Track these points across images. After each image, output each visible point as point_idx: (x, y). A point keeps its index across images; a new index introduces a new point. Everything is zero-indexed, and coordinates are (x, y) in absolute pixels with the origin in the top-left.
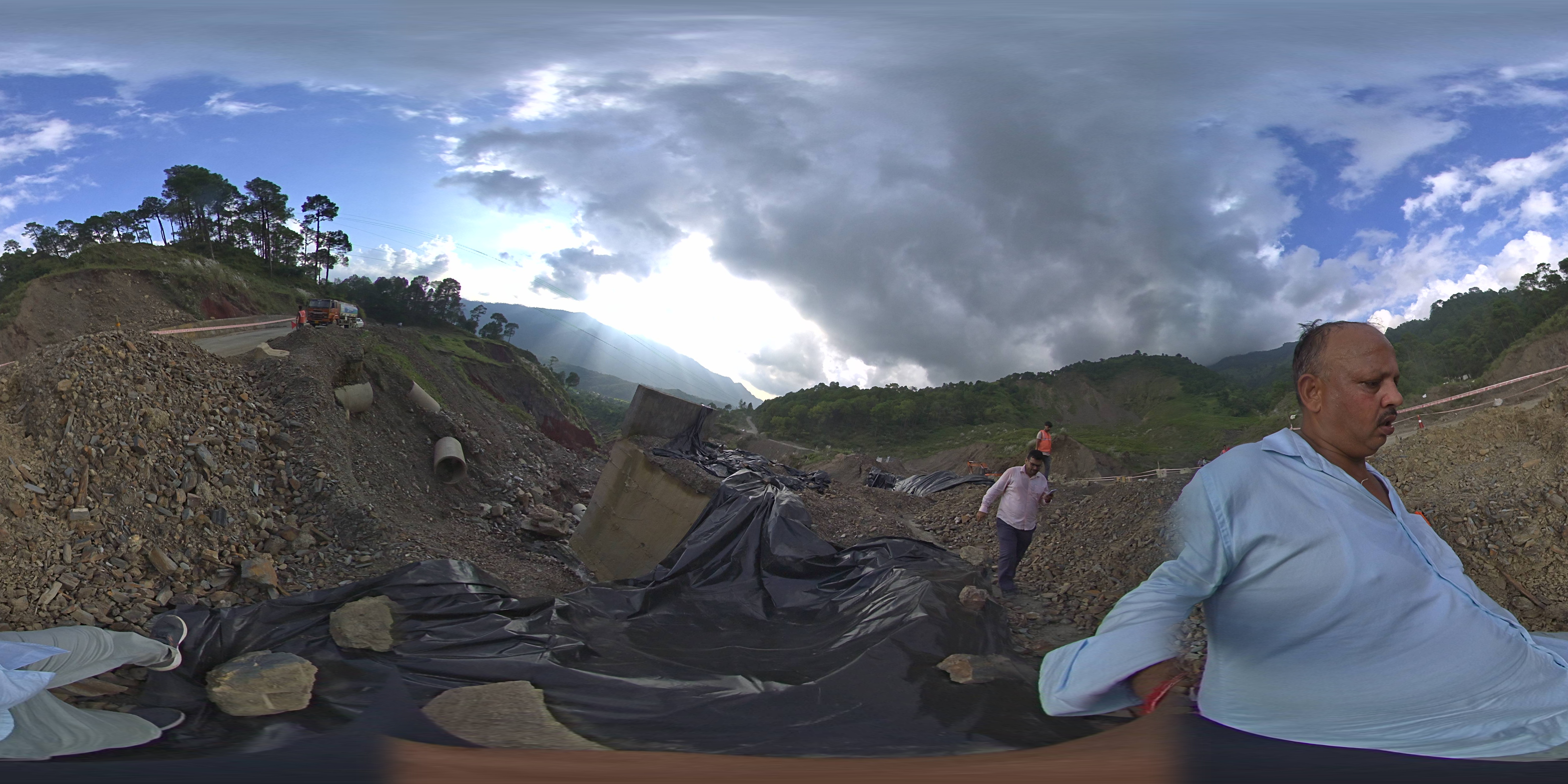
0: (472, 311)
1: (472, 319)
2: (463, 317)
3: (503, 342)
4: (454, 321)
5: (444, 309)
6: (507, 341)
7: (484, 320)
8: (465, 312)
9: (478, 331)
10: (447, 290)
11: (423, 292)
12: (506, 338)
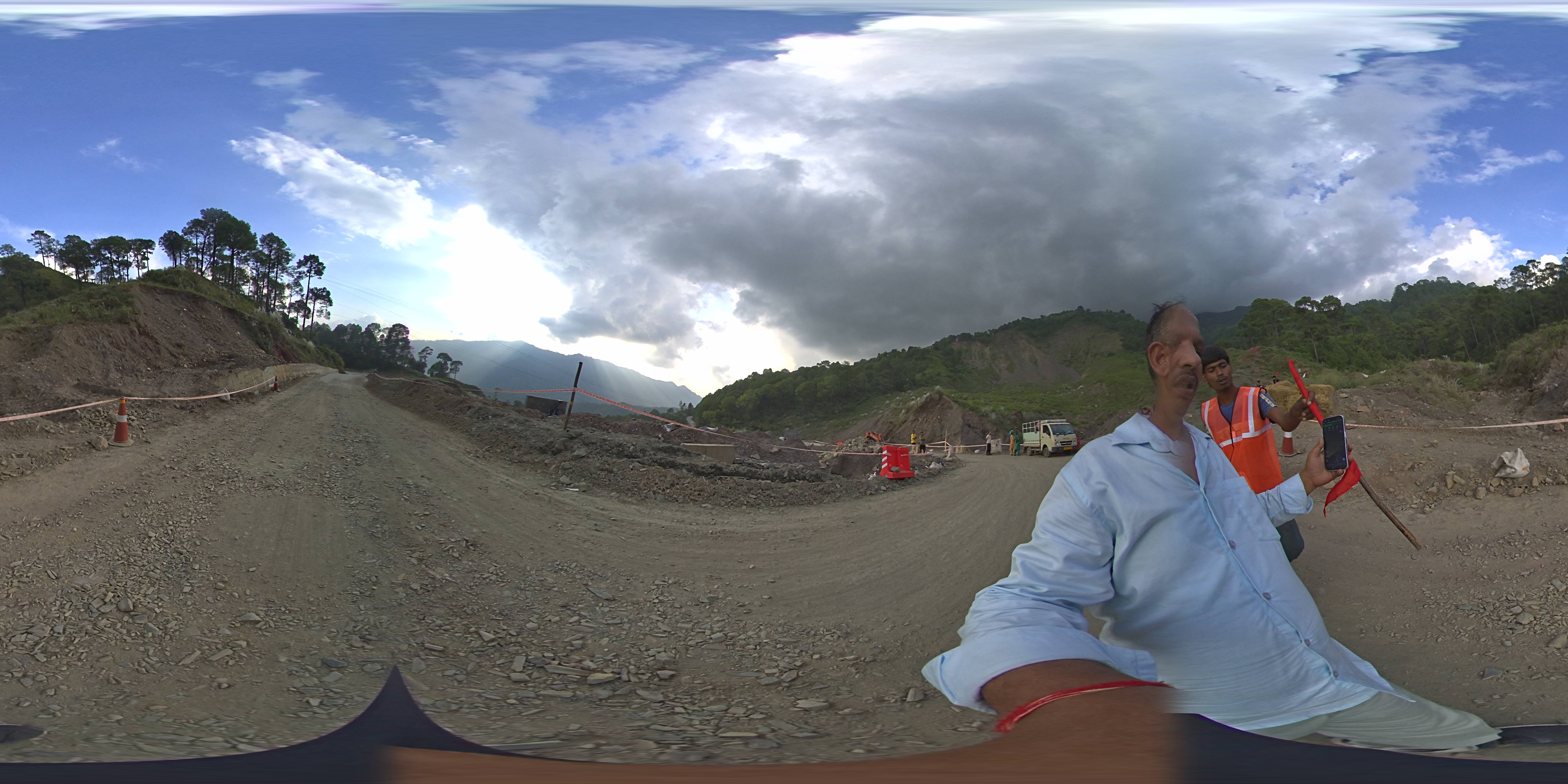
0: (420, 353)
1: (421, 360)
2: (413, 359)
3: (449, 379)
4: (405, 363)
5: (395, 353)
6: (453, 378)
7: (432, 360)
8: (414, 354)
9: (426, 371)
10: (397, 335)
11: (375, 338)
12: (452, 376)
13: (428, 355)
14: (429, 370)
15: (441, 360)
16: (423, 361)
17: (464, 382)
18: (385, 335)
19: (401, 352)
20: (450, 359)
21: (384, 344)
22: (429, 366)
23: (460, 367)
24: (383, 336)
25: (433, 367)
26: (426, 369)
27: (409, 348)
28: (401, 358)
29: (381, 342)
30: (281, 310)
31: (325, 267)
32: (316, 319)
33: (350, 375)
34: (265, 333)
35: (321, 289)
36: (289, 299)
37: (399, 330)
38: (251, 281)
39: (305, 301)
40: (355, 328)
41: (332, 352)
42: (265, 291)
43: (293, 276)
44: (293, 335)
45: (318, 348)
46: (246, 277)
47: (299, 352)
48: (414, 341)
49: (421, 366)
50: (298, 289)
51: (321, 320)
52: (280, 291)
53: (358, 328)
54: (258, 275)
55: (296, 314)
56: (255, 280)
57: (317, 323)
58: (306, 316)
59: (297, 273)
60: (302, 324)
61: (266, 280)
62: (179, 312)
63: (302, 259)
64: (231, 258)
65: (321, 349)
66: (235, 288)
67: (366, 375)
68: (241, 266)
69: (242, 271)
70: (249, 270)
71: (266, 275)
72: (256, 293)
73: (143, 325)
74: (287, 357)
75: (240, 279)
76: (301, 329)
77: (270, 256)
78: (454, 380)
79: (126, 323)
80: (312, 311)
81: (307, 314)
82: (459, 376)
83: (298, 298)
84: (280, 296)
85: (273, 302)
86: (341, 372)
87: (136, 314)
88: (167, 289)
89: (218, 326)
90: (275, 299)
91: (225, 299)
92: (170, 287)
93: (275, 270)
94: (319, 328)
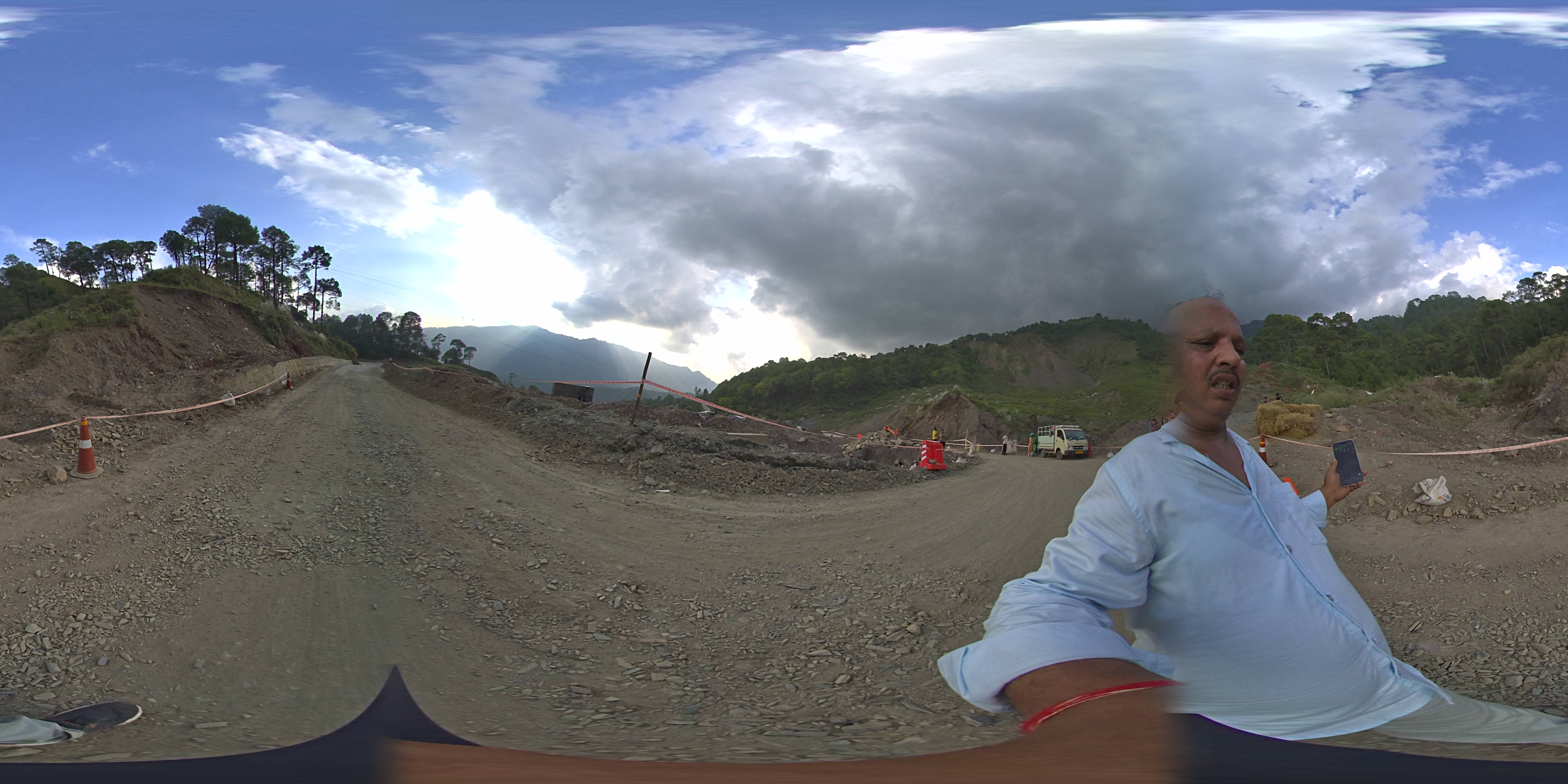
0: (433, 340)
1: (434, 347)
2: (426, 346)
3: (464, 365)
4: (419, 351)
5: (409, 341)
6: (467, 364)
7: (445, 347)
8: (427, 342)
9: (440, 358)
10: (410, 323)
11: (387, 327)
12: (466, 362)
13: (441, 342)
14: (442, 357)
15: (455, 346)
16: (437, 348)
17: (478, 368)
18: (398, 324)
19: (414, 340)
20: (463, 346)
21: (397, 333)
22: (443, 353)
23: (474, 353)
24: (395, 324)
25: (446, 354)
26: (440, 357)
27: (422, 335)
28: (414, 346)
29: (394, 330)
30: (290, 304)
31: (331, 258)
32: (326, 311)
33: (365, 366)
34: (275, 328)
35: (329, 280)
36: (297, 291)
37: (411, 318)
38: (257, 277)
39: (313, 293)
40: (366, 318)
41: (344, 343)
42: (272, 286)
43: (299, 269)
44: (303, 328)
45: (330, 340)
46: (251, 272)
47: (311, 345)
48: (427, 329)
49: (434, 353)
50: (305, 282)
51: (330, 312)
52: (287, 284)
53: (369, 318)
54: (263, 269)
55: (304, 307)
56: (261, 275)
57: (327, 315)
58: (315, 309)
59: (302, 265)
60: (312, 316)
61: (272, 275)
62: (181, 311)
63: (307, 250)
64: (234, 254)
65: (333, 341)
66: (241, 284)
67: (381, 364)
68: (246, 262)
69: (247, 267)
70: (254, 265)
71: (271, 270)
72: (262, 288)
73: (143, 327)
74: (298, 351)
75: (245, 275)
76: (311, 322)
77: (274, 249)
78: (469, 367)
79: (125, 326)
80: (321, 303)
81: (316, 306)
82: (472, 363)
83: (306, 291)
84: (288, 290)
85: (280, 296)
86: (355, 363)
87: (136, 316)
88: (169, 288)
89: (224, 322)
90: (282, 293)
91: (231, 296)
92: (172, 286)
93: (280, 263)
94: (328, 320)
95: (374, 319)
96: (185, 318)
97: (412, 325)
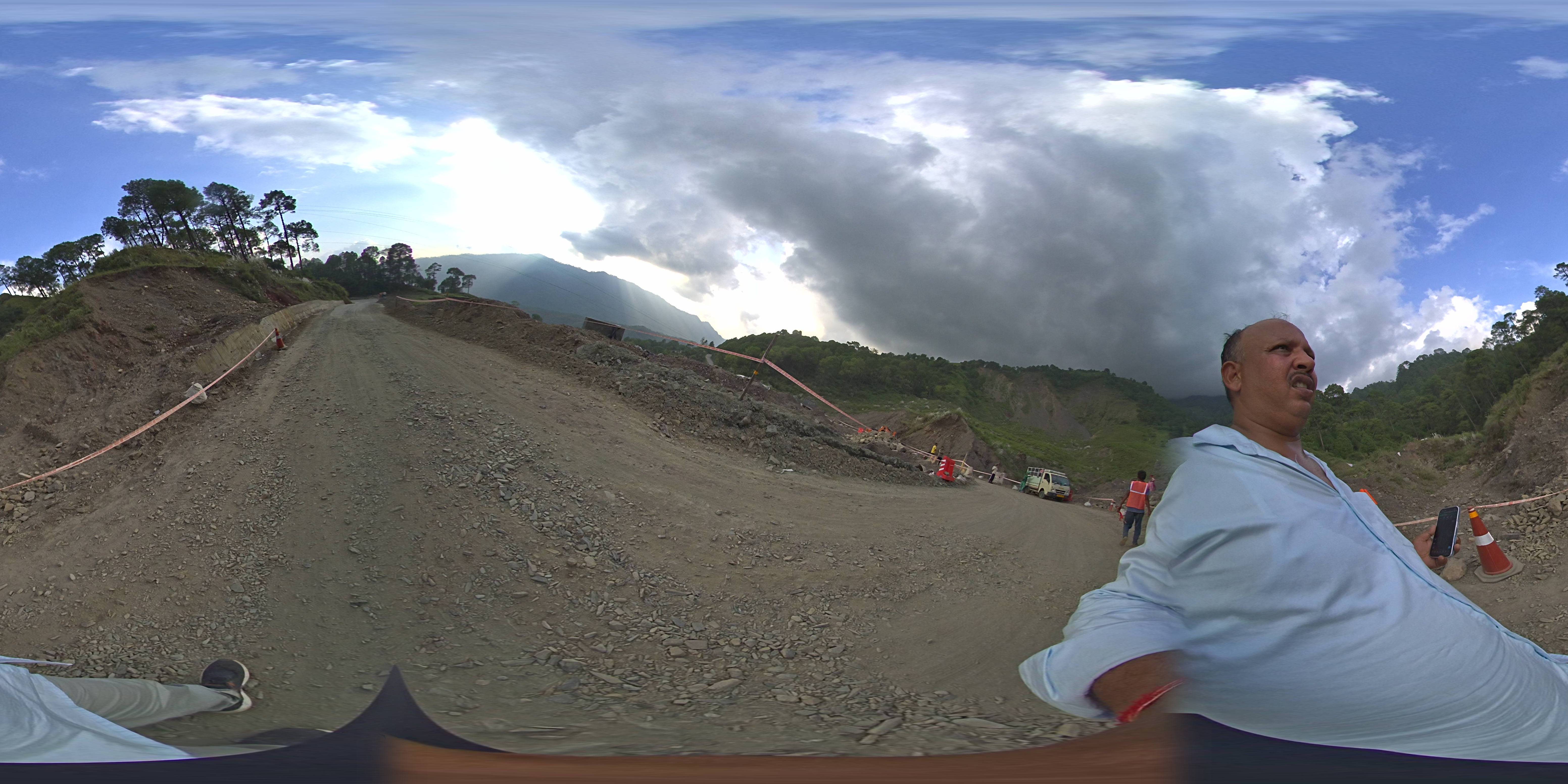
0: (427, 270)
1: (429, 277)
2: (421, 277)
3: (463, 294)
4: (412, 282)
5: (400, 273)
6: (466, 292)
7: (441, 276)
8: (421, 272)
9: (437, 289)
10: (399, 255)
11: (375, 262)
12: (465, 290)
13: (436, 272)
14: (439, 287)
15: (452, 275)
16: (432, 277)
17: (478, 297)
18: (385, 257)
19: (407, 272)
20: (461, 274)
21: (386, 267)
22: (439, 283)
23: (472, 281)
24: (382, 258)
25: (444, 283)
26: (436, 286)
27: (415, 266)
28: (407, 277)
29: (382, 265)
30: (262, 256)
31: (295, 200)
32: (303, 255)
33: (359, 304)
34: (250, 282)
35: (299, 223)
36: (266, 242)
37: (400, 249)
38: (217, 237)
39: (285, 240)
40: (349, 256)
41: (332, 284)
42: (236, 243)
43: (261, 218)
44: (283, 276)
45: (315, 283)
46: (209, 235)
47: (296, 292)
48: (418, 259)
49: (430, 283)
50: (272, 230)
51: (309, 255)
52: (252, 237)
53: (353, 255)
54: (222, 228)
55: (279, 256)
56: (221, 234)
57: (306, 259)
58: (291, 255)
59: (263, 213)
60: (289, 264)
61: (233, 232)
62: (140, 292)
63: (264, 198)
64: (184, 222)
65: (319, 284)
66: (202, 249)
67: (377, 300)
68: (199, 226)
69: (202, 231)
70: (209, 227)
71: (230, 227)
72: (226, 247)
73: (100, 322)
74: (283, 300)
75: (204, 239)
76: (290, 269)
77: (224, 205)
78: (468, 295)
79: (81, 327)
80: (296, 248)
81: (292, 252)
82: (473, 291)
83: (276, 239)
84: (257, 242)
85: (249, 251)
86: (347, 303)
87: (89, 313)
88: (119, 273)
89: (191, 290)
90: (250, 246)
91: (191, 261)
92: (121, 270)
93: (238, 217)
94: (308, 264)
95: (359, 255)
96: (145, 298)
97: (402, 256)
